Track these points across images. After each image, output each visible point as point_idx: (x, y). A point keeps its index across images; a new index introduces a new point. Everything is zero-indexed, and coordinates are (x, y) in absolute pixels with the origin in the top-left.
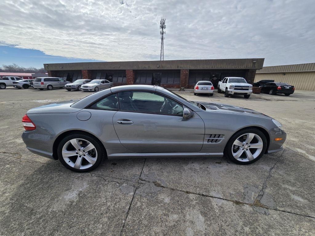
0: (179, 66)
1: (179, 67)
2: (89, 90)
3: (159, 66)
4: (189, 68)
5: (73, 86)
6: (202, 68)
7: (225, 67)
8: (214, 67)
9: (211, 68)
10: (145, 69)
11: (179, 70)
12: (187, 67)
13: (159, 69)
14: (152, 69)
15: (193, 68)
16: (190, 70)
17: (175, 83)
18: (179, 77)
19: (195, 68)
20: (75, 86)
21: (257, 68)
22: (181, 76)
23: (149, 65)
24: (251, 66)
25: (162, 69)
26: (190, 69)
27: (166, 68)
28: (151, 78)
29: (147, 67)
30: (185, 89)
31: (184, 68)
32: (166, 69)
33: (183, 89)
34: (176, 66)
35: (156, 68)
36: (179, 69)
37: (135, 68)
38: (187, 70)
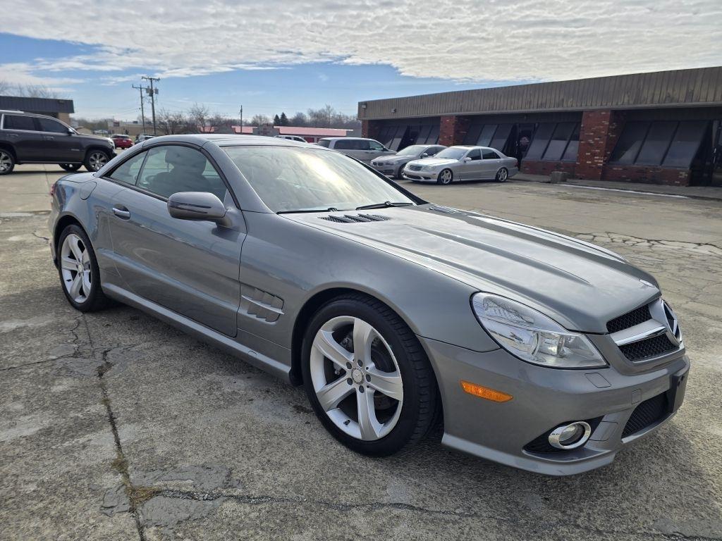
2: (423, 180)
5: (388, 163)
14: (702, 103)
20: (392, 164)
23: (691, 89)
29: (679, 98)
37: (625, 102)
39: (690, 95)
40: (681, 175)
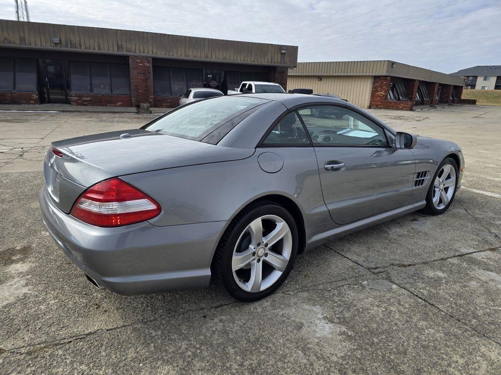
0: (124, 46)
1: (125, 49)
3: (60, 41)
4: (150, 54)
6: (183, 57)
7: (232, 59)
8: (210, 56)
9: (203, 59)
10: (7, 45)
11: (126, 58)
12: (146, 51)
13: (58, 48)
14: (33, 46)
15: (161, 54)
16: (155, 60)
17: (116, 92)
18: (127, 75)
19: (167, 56)
21: (288, 64)
22: (133, 73)
23: (22, 35)
24: (279, 61)
25: (69, 49)
26: (155, 56)
27: (83, 47)
28: (33, 77)
29: (15, 41)
30: (151, 109)
31: (137, 53)
32: (83, 50)
33: (148, 108)
34: (115, 46)
35: (49, 46)
36: (125, 53)
38: (147, 58)
39: (22, 40)
40: (33, 96)
